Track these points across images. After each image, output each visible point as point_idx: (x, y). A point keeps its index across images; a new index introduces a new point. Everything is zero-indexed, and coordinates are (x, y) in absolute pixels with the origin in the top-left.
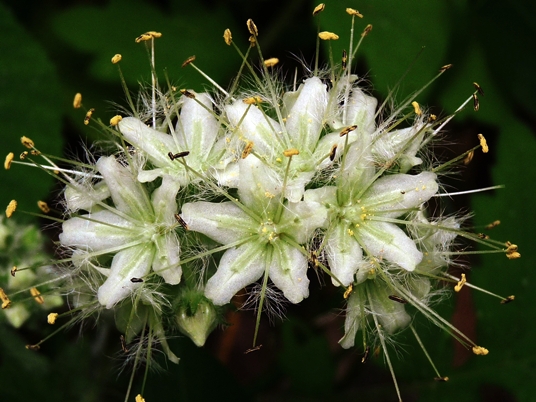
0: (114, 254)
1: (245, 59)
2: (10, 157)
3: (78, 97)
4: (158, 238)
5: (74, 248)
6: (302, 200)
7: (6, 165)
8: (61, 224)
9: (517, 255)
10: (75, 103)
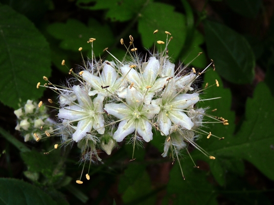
0: (78, 121)
2: (39, 84)
3: (64, 61)
4: (95, 116)
5: (63, 119)
6: (151, 103)
7: (37, 87)
8: (58, 110)
9: (227, 124)
10: (62, 63)
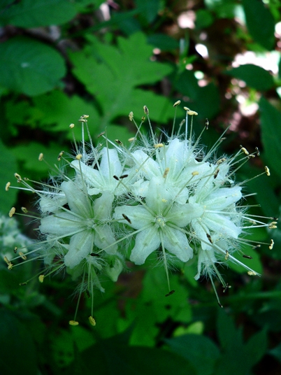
0: (71, 236)
1: (139, 129)
2: (8, 184)
3: (41, 155)
4: (96, 227)
5: (48, 234)
6: (187, 202)
7: (6, 189)
8: (39, 221)
9: (276, 227)
10: (40, 158)
